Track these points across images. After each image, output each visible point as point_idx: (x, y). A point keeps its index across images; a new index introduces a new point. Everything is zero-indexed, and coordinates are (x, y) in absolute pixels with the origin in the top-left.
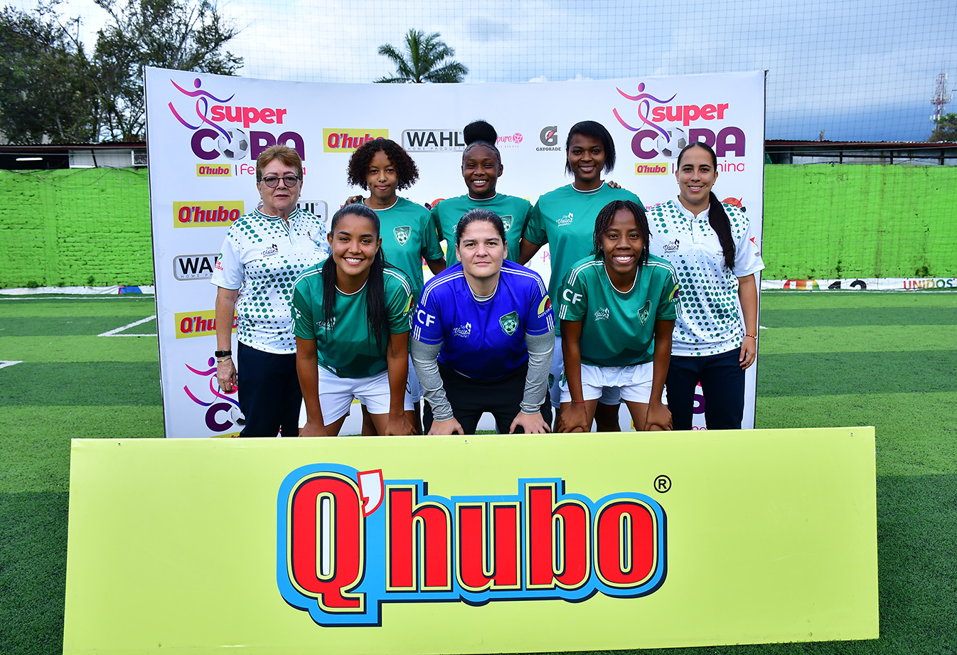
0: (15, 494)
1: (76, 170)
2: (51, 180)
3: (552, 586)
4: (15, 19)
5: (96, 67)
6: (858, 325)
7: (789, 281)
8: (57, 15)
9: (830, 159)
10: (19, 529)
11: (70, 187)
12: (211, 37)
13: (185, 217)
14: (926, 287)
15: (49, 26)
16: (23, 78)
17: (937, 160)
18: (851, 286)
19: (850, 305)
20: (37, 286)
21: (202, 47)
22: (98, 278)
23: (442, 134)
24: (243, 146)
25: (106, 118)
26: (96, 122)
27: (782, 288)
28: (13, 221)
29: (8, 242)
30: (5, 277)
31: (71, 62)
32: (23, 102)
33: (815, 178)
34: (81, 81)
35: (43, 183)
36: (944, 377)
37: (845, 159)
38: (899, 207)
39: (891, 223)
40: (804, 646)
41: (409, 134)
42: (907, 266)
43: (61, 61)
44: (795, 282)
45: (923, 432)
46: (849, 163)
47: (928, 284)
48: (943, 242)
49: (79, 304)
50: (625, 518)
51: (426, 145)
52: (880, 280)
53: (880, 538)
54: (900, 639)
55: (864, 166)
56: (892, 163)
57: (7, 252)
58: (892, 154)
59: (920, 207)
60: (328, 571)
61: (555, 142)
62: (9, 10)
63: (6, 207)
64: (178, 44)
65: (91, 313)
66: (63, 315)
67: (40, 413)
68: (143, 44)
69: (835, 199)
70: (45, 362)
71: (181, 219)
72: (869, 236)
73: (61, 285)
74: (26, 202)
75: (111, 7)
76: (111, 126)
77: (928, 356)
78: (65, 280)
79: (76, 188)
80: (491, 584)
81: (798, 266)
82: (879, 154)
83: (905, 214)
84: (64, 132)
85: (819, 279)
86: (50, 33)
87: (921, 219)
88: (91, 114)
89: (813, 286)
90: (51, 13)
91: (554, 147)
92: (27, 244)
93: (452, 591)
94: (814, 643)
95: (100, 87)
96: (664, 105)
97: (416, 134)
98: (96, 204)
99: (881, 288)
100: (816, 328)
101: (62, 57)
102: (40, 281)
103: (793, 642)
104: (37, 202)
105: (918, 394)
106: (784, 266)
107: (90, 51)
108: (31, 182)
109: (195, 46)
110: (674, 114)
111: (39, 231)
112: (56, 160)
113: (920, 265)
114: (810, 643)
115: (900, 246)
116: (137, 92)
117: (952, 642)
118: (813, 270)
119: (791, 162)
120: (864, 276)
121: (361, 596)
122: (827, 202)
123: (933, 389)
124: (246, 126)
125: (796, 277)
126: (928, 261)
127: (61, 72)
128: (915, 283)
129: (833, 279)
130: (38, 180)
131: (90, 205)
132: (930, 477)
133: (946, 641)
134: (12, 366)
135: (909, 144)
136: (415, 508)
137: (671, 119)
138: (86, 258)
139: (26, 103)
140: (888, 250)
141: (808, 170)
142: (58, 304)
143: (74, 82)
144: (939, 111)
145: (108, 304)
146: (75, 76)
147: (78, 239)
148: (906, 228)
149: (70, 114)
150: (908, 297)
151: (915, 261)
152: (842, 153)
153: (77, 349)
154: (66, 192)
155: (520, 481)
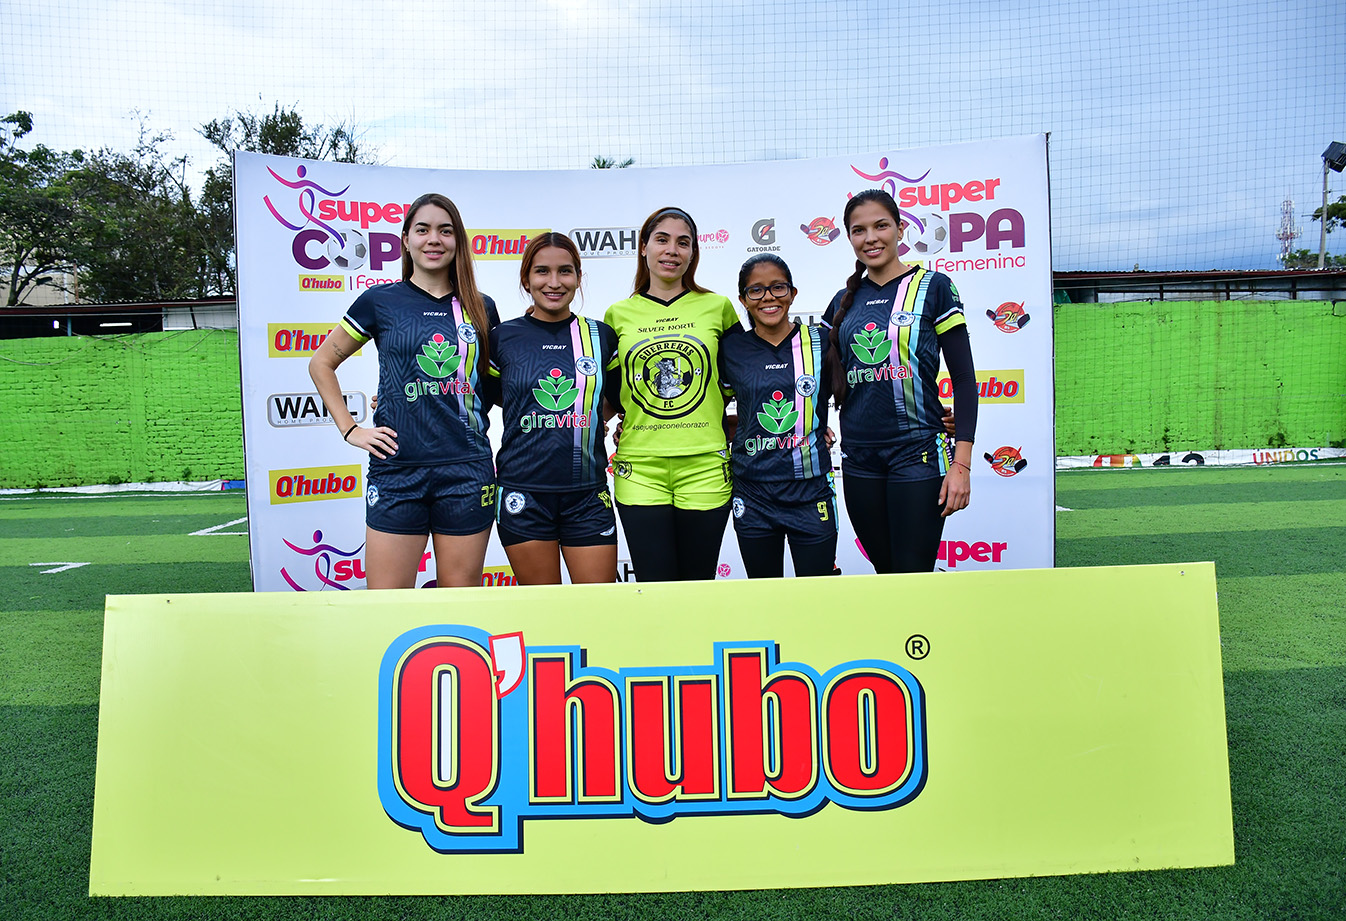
0: (57, 707)
1: (171, 333)
2: (141, 347)
3: (764, 794)
4: (110, 162)
5: (204, 216)
6: (1195, 503)
7: (1101, 456)
8: (159, 155)
9: (1147, 295)
10: (57, 746)
11: (162, 354)
13: (283, 343)
14: (1283, 460)
15: (150, 168)
16: (115, 233)
17: (1287, 294)
19: (1183, 483)
20: (120, 482)
22: (195, 470)
23: (622, 233)
24: (360, 252)
25: (215, 279)
26: (202, 284)
27: (1092, 465)
28: (93, 399)
29: (85, 426)
30: (81, 471)
31: (175, 210)
32: (115, 263)
33: (1129, 321)
34: (186, 233)
35: (129, 350)
36: (1312, 558)
37: (1166, 295)
38: (1241, 355)
39: (1232, 377)
40: (1128, 877)
41: (578, 234)
42: (1256, 432)
43: (161, 210)
44: (1109, 458)
45: (1288, 620)
46: (1172, 300)
47: (1285, 456)
48: (1302, 400)
49: (170, 502)
50: (866, 696)
51: (601, 249)
52: (1222, 453)
53: (1232, 744)
54: (1267, 863)
55: (1192, 302)
56: (1228, 299)
57: (85, 439)
58: (1228, 287)
59: (1269, 355)
60: (448, 776)
61: (772, 240)
62: (105, 153)
63: (84, 382)
65: (185, 511)
66: (149, 514)
69: (1157, 347)
70: (119, 563)
71: (279, 347)
72: (1204, 395)
73: (150, 480)
74: (109, 376)
75: (224, 141)
77: (1290, 535)
78: (155, 474)
79: (170, 356)
80: (677, 791)
81: (1112, 437)
82: (1212, 288)
83: (1250, 365)
84: (162, 296)
85: (1140, 453)
86: (150, 177)
87: (1272, 370)
89: (1133, 463)
90: (154, 154)
91: (771, 246)
92: (108, 429)
93: (621, 802)
94: (1142, 873)
95: (209, 239)
96: (916, 185)
97: (588, 235)
98: (194, 375)
99: (1224, 462)
100: (1139, 508)
101: (163, 205)
102: (123, 475)
103: (1112, 871)
104: (122, 374)
105: (1278, 577)
106: (1093, 437)
107: (196, 195)
108: (115, 348)
110: (928, 195)
111: (124, 411)
112: (149, 321)
113: (1274, 431)
114: (1135, 873)
115: (1245, 406)
117: (1340, 867)
118: (1132, 442)
119: (1096, 301)
120: (1199, 448)
121: (495, 811)
122: (1146, 351)
123: (1299, 572)
124: (365, 226)
125: (1109, 451)
126: (1285, 426)
127: (163, 223)
128: (1268, 455)
129: (1158, 452)
130: (124, 347)
131: (187, 377)
132: (1299, 672)
133: (1330, 865)
134: (77, 568)
135: (1250, 272)
136: (569, 685)
137: (925, 202)
138: (181, 445)
139: (120, 263)
140: (1230, 412)
141: (1119, 309)
142: (143, 503)
143: (177, 235)
144: (1286, 249)
145: (207, 501)
146: (179, 228)
147: (172, 420)
148: (1252, 382)
149: (171, 275)
150: (1260, 471)
151: (1267, 427)
152: (1161, 287)
153: (161, 549)
154: (157, 361)
155: (716, 645)
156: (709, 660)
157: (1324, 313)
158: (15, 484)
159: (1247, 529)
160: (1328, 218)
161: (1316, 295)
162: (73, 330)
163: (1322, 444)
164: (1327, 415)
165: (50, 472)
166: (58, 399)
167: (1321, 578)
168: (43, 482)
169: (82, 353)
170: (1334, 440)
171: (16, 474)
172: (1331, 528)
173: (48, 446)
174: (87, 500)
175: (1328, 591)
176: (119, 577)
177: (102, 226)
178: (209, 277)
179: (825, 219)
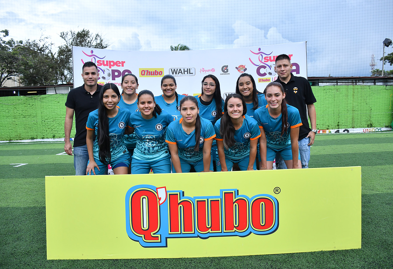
1: (49, 95)
2: (40, 99)
3: (234, 231)
5: (58, 60)
6: (347, 144)
7: (320, 130)
9: (333, 84)
11: (46, 101)
16: (31, 65)
17: (373, 83)
18: (343, 131)
19: (343, 138)
20: (34, 139)
22: (56, 135)
23: (184, 69)
24: (109, 75)
25: (61, 78)
26: (57, 79)
28: (26, 114)
29: (24, 122)
30: (23, 136)
33: (328, 91)
34: (52, 65)
35: (37, 100)
36: (380, 161)
37: (338, 84)
38: (360, 101)
39: (357, 107)
41: (172, 70)
42: (364, 123)
43: (46, 58)
44: (322, 131)
45: (373, 179)
46: (340, 85)
47: (372, 130)
48: (377, 114)
49: (49, 145)
50: (262, 204)
51: (178, 74)
52: (354, 129)
55: (346, 86)
56: (356, 85)
57: (23, 126)
58: (356, 81)
59: (368, 101)
60: (146, 227)
61: (227, 71)
63: (23, 109)
65: (54, 148)
66: (44, 148)
67: (33, 181)
69: (336, 99)
70: (36, 164)
72: (349, 112)
73: (43, 138)
74: (31, 108)
76: (62, 80)
77: (374, 154)
78: (44, 136)
79: (49, 102)
80: (210, 230)
81: (323, 125)
82: (351, 81)
83: (362, 104)
84: (45, 83)
85: (331, 129)
87: (369, 105)
88: (55, 76)
89: (329, 132)
91: (227, 73)
92: (31, 123)
93: (194, 233)
95: (59, 66)
96: (268, 56)
97: (174, 70)
98: (56, 107)
99: (355, 132)
100: (331, 146)
102: (35, 137)
104: (35, 107)
105: (370, 166)
108: (33, 100)
110: (272, 59)
111: (35, 118)
112: (42, 92)
113: (369, 123)
115: (361, 116)
116: (72, 68)
118: (329, 126)
119: (319, 85)
120: (348, 128)
121: (159, 236)
122: (333, 100)
123: (376, 165)
124: (110, 67)
125: (322, 129)
126: (372, 121)
128: (367, 130)
129: (336, 129)
130: (35, 99)
131: (54, 108)
132: (376, 195)
134: (24, 165)
135: (362, 77)
137: (271, 61)
138: (52, 128)
139: (32, 74)
140: (356, 118)
141: (325, 88)
142: (41, 145)
143: (49, 65)
144: (373, 69)
145: (60, 144)
146: (50, 63)
147: (49, 120)
148: (363, 109)
149: (48, 77)
150: (365, 134)
151: (367, 122)
152: (337, 81)
153: (48, 159)
154: (45, 103)
155: (221, 190)
156: (219, 195)
157: (383, 89)
158: (3, 139)
159: (362, 152)
160: (385, 60)
161: (381, 84)
162: (20, 94)
163: (383, 126)
164: (384, 118)
165: (13, 136)
166: (15, 114)
167: (383, 167)
168: (11, 139)
169: (23, 101)
170: (386, 125)
171: (3, 137)
172: (385, 152)
173: (13, 128)
174: (25, 144)
175: (384, 171)
176: (37, 168)
177: (28, 63)
178: (59, 77)
179: (242, 66)
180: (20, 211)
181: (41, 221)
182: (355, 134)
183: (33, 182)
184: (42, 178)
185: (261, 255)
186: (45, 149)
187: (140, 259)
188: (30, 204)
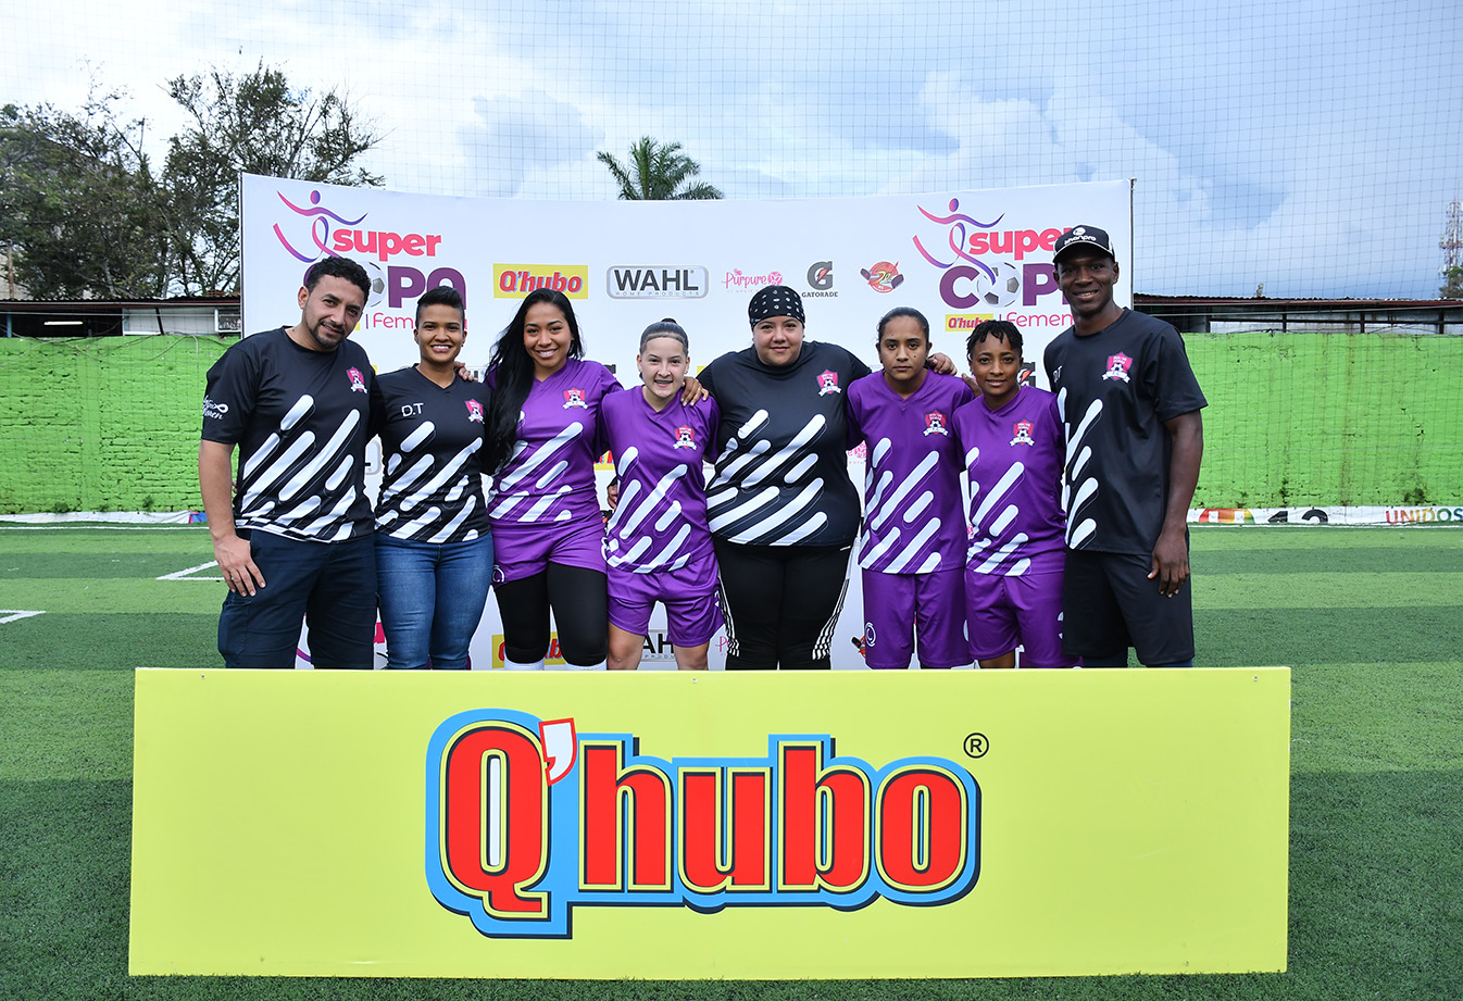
1: (133, 338)
2: (96, 353)
3: (815, 887)
4: (51, 121)
5: (166, 191)
6: (1307, 571)
7: (1208, 510)
8: (112, 115)
9: (1266, 326)
11: (123, 362)
12: (338, 147)
14: (1421, 520)
15: (102, 130)
16: (58, 208)
17: (1432, 327)
18: (1303, 518)
19: (1299, 545)
20: (68, 511)
21: (324, 161)
22: (158, 499)
23: (665, 272)
24: (378, 287)
25: (178, 266)
26: (162, 272)
27: (1197, 520)
28: (37, 413)
29: (27, 444)
30: (21, 497)
31: (131, 183)
32: (56, 243)
33: (1244, 354)
34: (144, 211)
35: (82, 357)
36: (1429, 643)
37: (1290, 326)
38: (1376, 397)
39: (1364, 422)
41: (617, 272)
42: (1390, 487)
43: (114, 182)
44: (1217, 513)
45: (1386, 716)
46: (1296, 332)
47: (1424, 515)
48: (1445, 451)
49: (130, 537)
50: (921, 792)
51: (642, 289)
52: (1349, 509)
55: (1320, 335)
56: (1363, 331)
57: (26, 459)
58: (1363, 318)
59: (1408, 398)
60: (497, 861)
61: (829, 285)
62: (45, 108)
63: (27, 392)
64: (288, 157)
65: (148, 549)
66: (106, 551)
67: (70, 680)
68: (236, 156)
69: (1276, 386)
70: (79, 612)
72: (1331, 442)
73: (103, 509)
74: (57, 386)
75: (193, 102)
76: (185, 277)
77: (1409, 615)
78: (109, 502)
79: (132, 365)
80: (727, 882)
81: (1221, 489)
82: (1343, 318)
83: (1386, 409)
84: (114, 285)
85: (1253, 507)
86: (101, 141)
87: (1411, 416)
88: (156, 260)
89: (1245, 518)
90: (106, 113)
91: (828, 291)
92: (56, 448)
93: (672, 891)
95: (171, 220)
96: (987, 231)
97: (628, 273)
98: (160, 388)
99: (1351, 521)
100: (1242, 576)
101: (116, 176)
102: (72, 503)
104: (73, 385)
105: (1385, 664)
107: (157, 168)
108: (66, 355)
109: (313, 159)
110: (1001, 243)
111: (75, 428)
112: (104, 323)
113: (1411, 486)
115: (1378, 458)
116: (225, 227)
118: (1244, 495)
119: (1208, 331)
120: (1323, 503)
121: (544, 896)
122: (1263, 390)
123: (1409, 658)
124: (383, 258)
125: (1217, 504)
126: (1424, 481)
127: (116, 198)
128: (1403, 513)
129: (1275, 507)
130: (76, 352)
131: (151, 390)
132: (1387, 775)
134: (30, 618)
135: (1388, 301)
136: (620, 773)
137: (997, 250)
138: (142, 469)
139: (62, 244)
140: (1359, 463)
141: (1234, 342)
142: (97, 537)
143: (133, 213)
144: (1451, 260)
145: (174, 537)
146: (135, 204)
147: (132, 440)
148: (1387, 429)
149: (126, 260)
150: (1391, 534)
151: (1403, 481)
152: (1284, 316)
153: (127, 596)
154: (116, 370)
155: (772, 738)
156: (766, 755)
159: (1362, 605)
162: (13, 331)
167: (1435, 668)
169: (24, 358)
174: (29, 532)
175: (1438, 684)
176: (81, 630)
177: (41, 198)
178: (171, 262)
179: (888, 264)
180: (22, 794)
181: (105, 834)
182: (1352, 530)
183: (70, 685)
184: (104, 669)
185: (910, 981)
186: (114, 556)
187: (471, 980)
188: (58, 769)
